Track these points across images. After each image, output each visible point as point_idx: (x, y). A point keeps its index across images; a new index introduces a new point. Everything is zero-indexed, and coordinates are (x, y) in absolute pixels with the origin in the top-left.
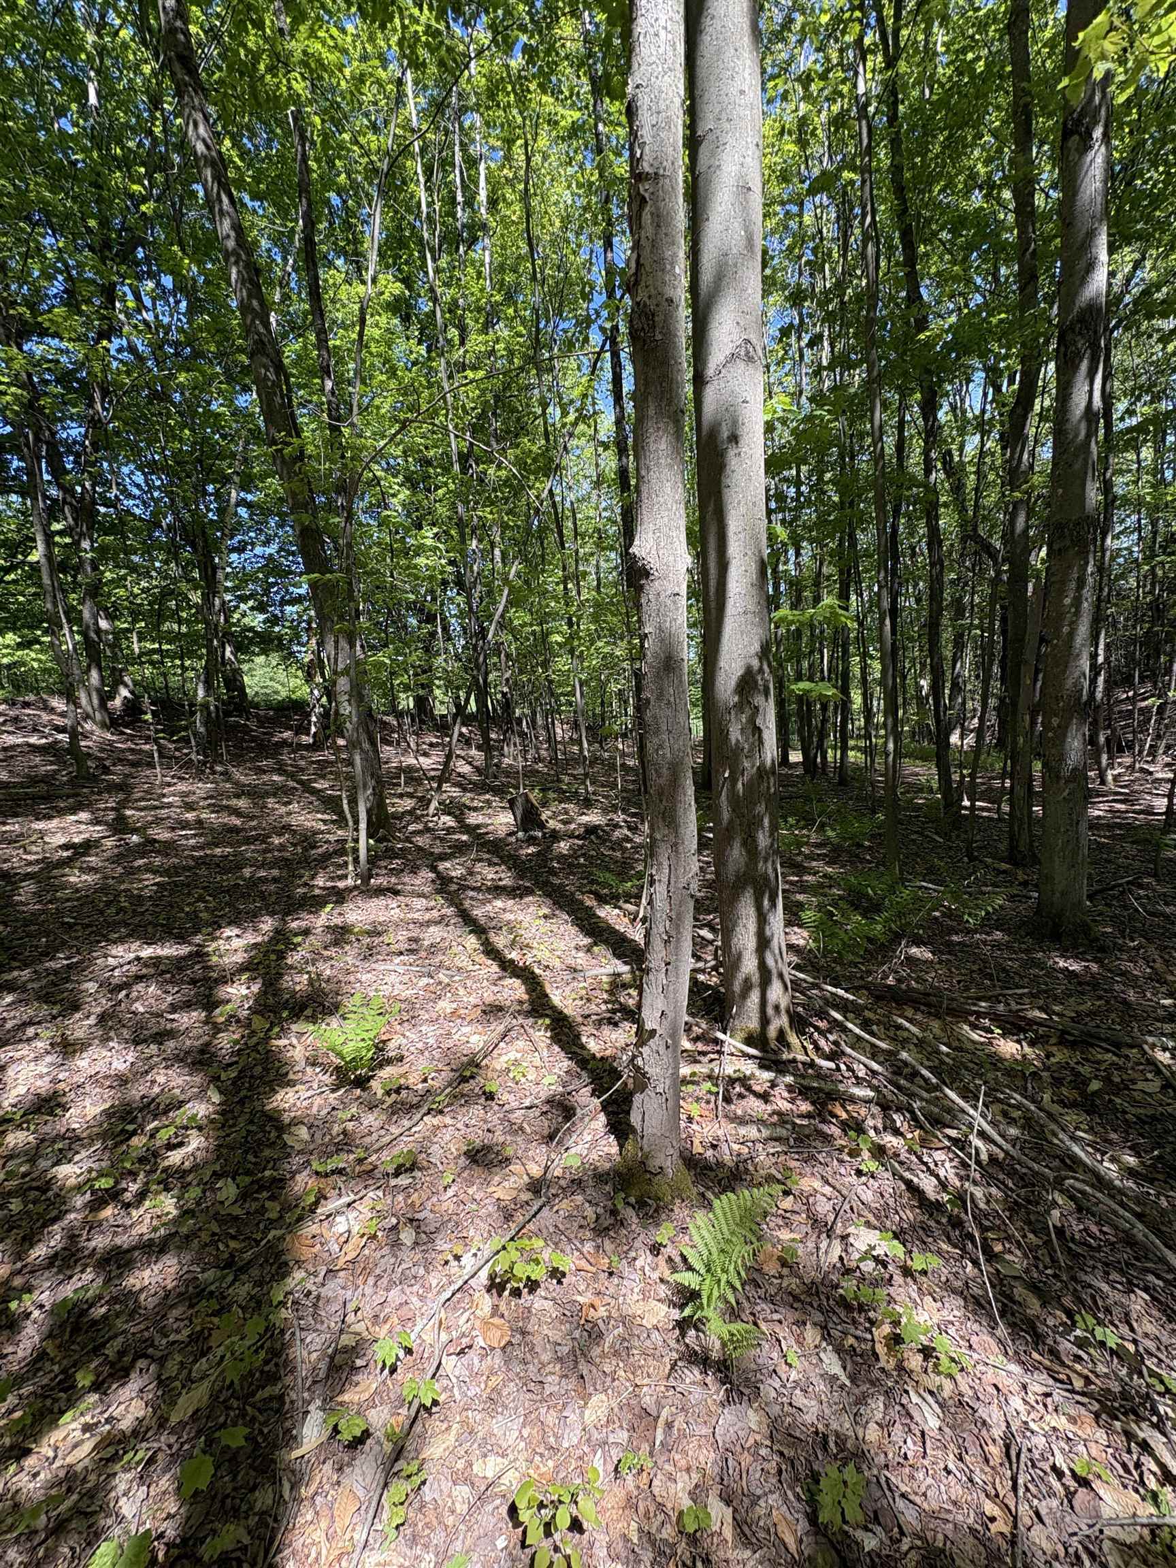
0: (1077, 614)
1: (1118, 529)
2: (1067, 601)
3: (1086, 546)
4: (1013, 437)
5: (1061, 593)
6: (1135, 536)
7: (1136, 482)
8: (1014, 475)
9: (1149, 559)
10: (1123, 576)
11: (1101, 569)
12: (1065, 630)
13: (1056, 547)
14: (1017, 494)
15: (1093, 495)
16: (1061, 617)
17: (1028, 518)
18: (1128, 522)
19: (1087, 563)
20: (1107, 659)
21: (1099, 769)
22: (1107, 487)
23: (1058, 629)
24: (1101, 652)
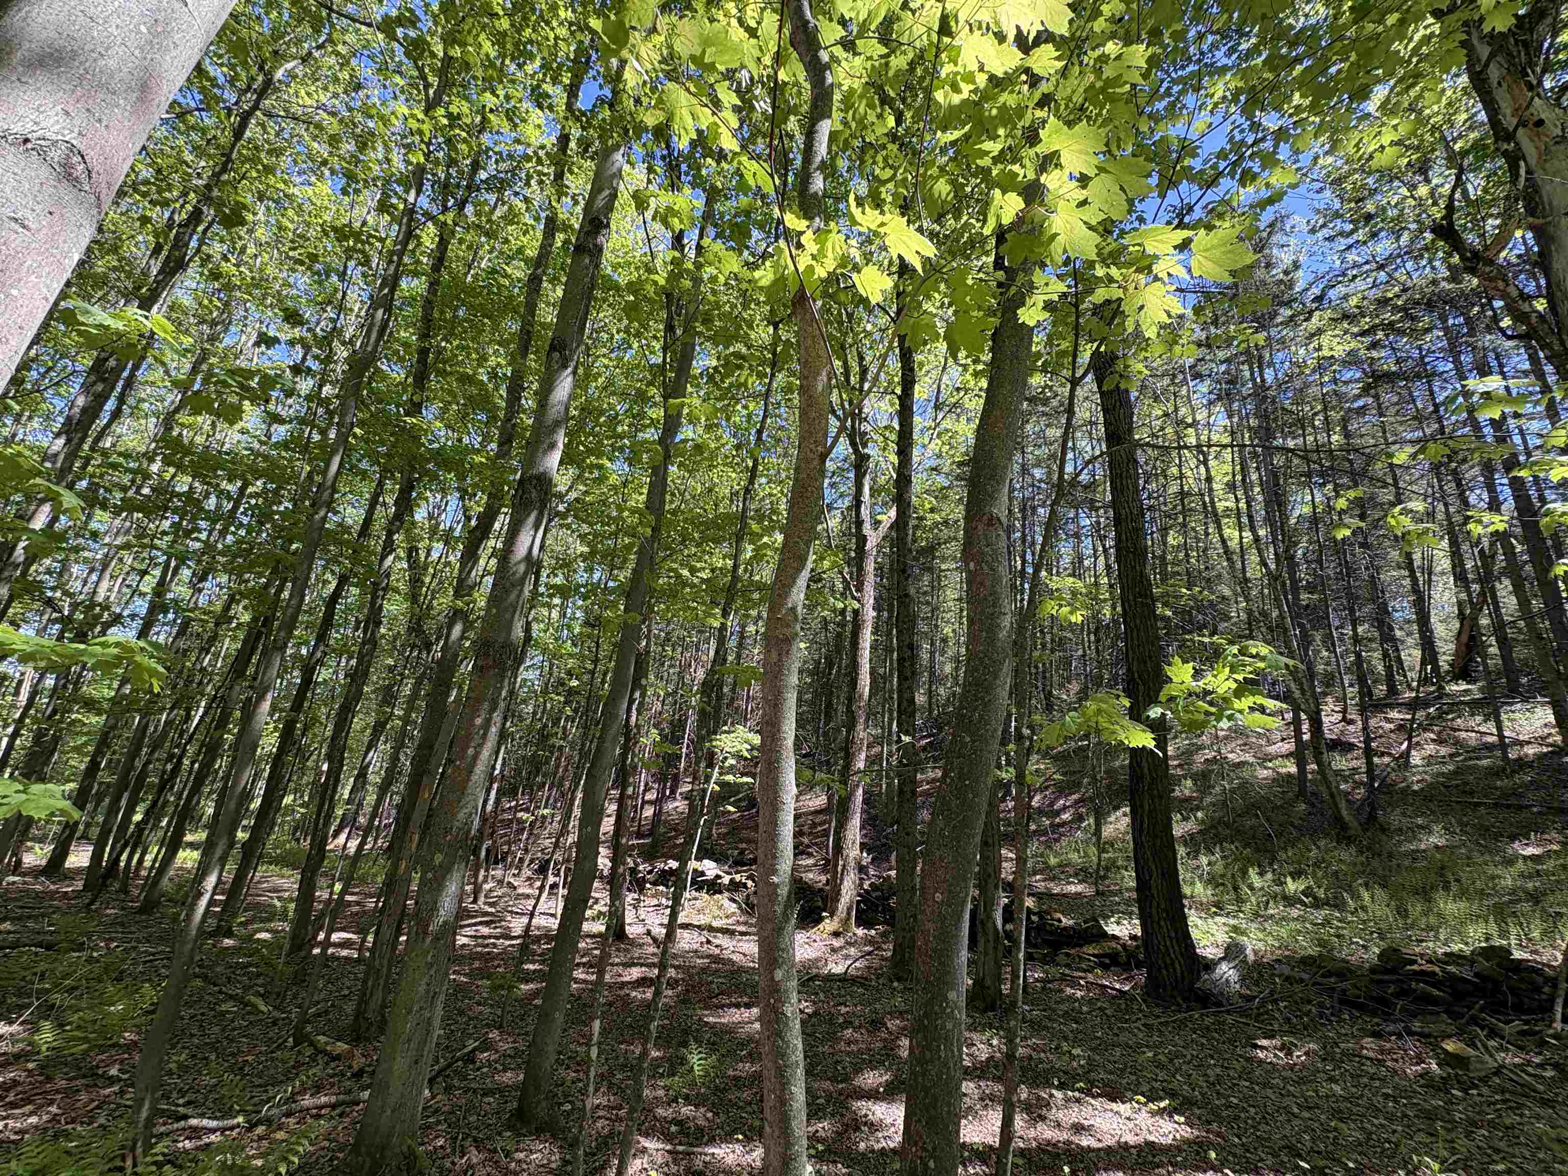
0: (484, 737)
1: (528, 663)
2: (478, 721)
3: (504, 670)
4: (470, 556)
5: (475, 712)
6: (538, 672)
7: (545, 631)
8: (463, 588)
9: (545, 692)
10: (524, 701)
11: (512, 693)
12: (471, 751)
13: (480, 663)
14: (459, 603)
15: (518, 632)
16: (468, 738)
17: (464, 631)
18: (536, 660)
19: (502, 688)
20: (502, 771)
21: (475, 883)
22: (528, 629)
23: (464, 750)
24: (498, 766)
